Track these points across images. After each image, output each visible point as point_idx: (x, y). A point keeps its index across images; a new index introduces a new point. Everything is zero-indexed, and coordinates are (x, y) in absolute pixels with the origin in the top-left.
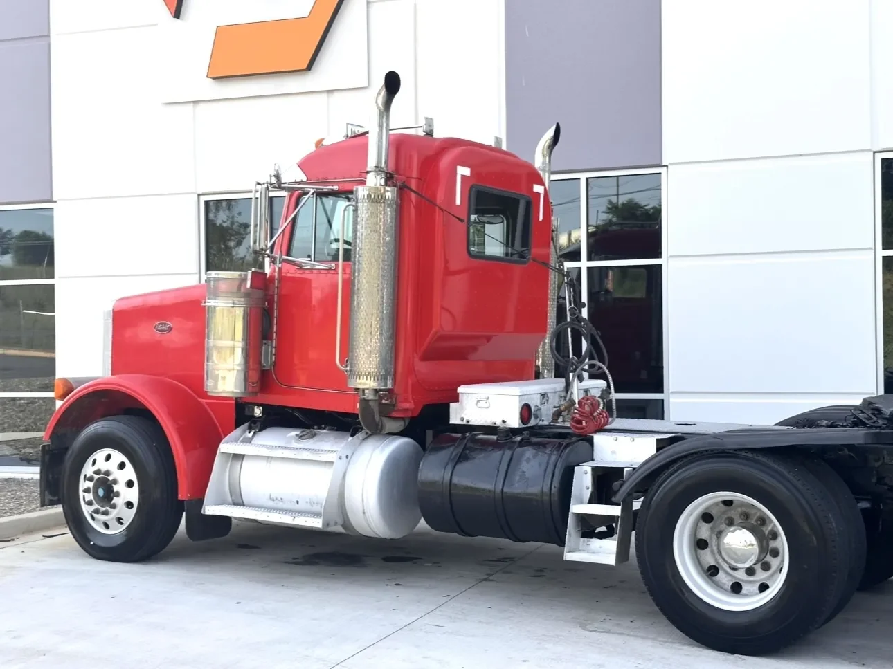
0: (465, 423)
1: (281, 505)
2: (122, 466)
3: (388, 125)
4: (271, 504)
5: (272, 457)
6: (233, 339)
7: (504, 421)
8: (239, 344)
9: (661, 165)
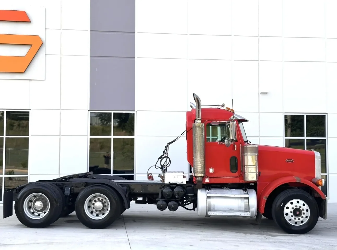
9: (135, 111)
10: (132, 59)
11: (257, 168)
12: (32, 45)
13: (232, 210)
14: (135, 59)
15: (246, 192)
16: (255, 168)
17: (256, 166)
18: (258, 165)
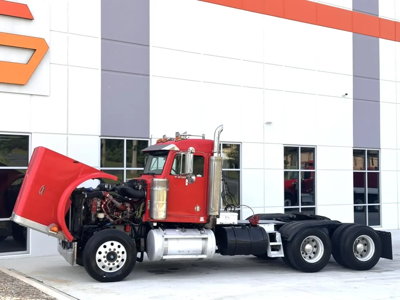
0: (221, 224)
1: (182, 253)
2: (119, 247)
3: (219, 140)
4: (179, 253)
5: (178, 238)
6: (163, 201)
7: (233, 223)
8: (165, 202)
9: (149, 138)
10: (146, 77)
12: (35, 50)
14: (149, 77)
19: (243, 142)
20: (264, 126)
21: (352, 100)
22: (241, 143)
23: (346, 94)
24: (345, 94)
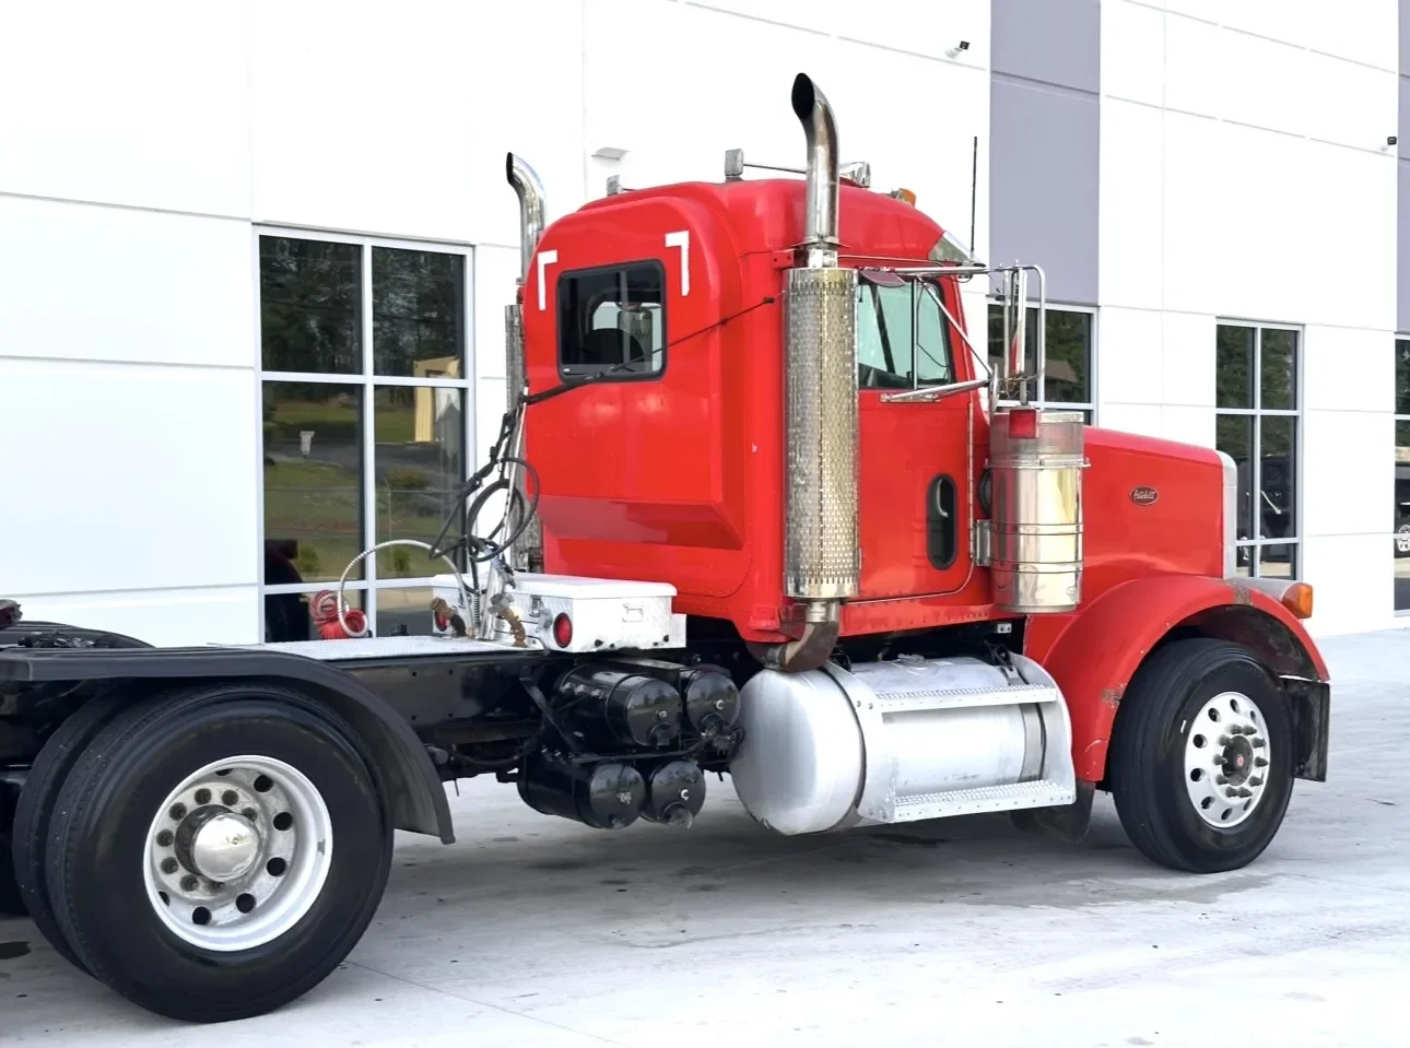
11: (1080, 536)
13: (969, 781)
15: (1013, 674)
16: (1073, 538)
17: (1078, 527)
18: (1084, 522)
19: (483, 244)
20: (585, 169)
21: (984, 79)
22: (473, 246)
23: (965, 45)
24: (958, 46)
